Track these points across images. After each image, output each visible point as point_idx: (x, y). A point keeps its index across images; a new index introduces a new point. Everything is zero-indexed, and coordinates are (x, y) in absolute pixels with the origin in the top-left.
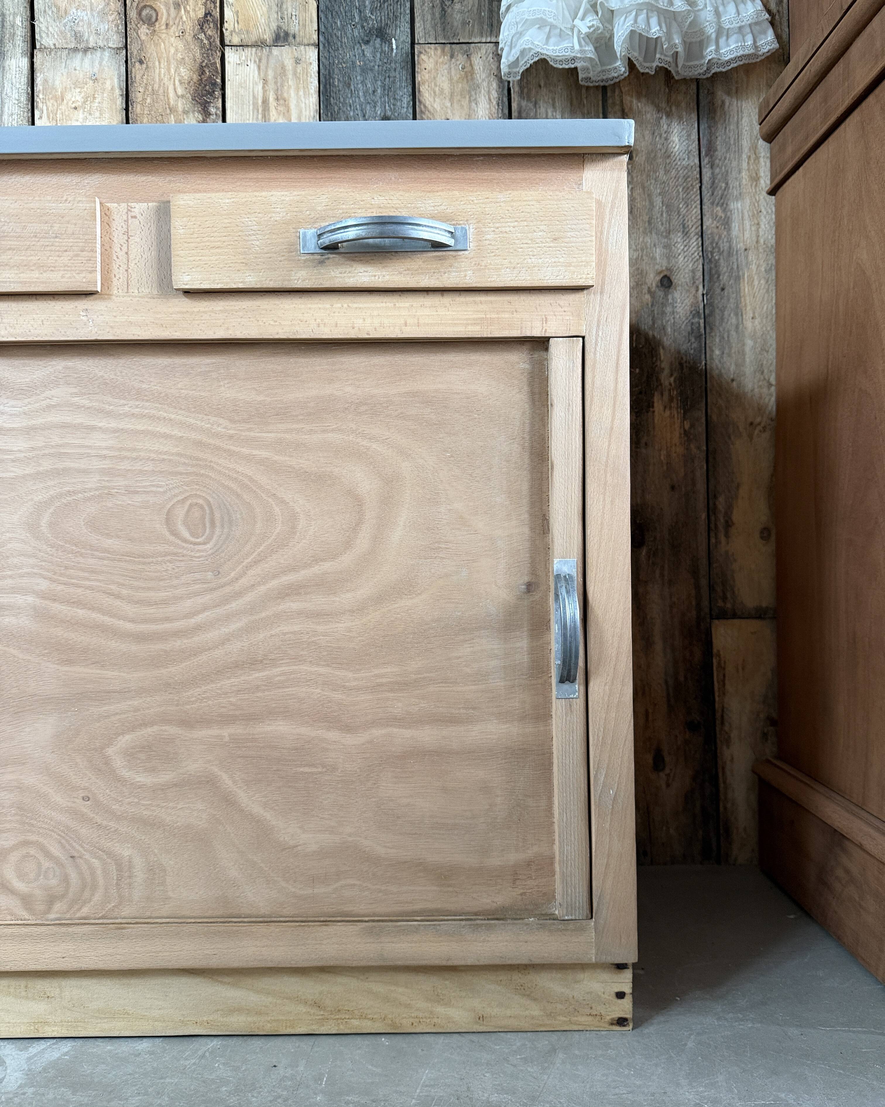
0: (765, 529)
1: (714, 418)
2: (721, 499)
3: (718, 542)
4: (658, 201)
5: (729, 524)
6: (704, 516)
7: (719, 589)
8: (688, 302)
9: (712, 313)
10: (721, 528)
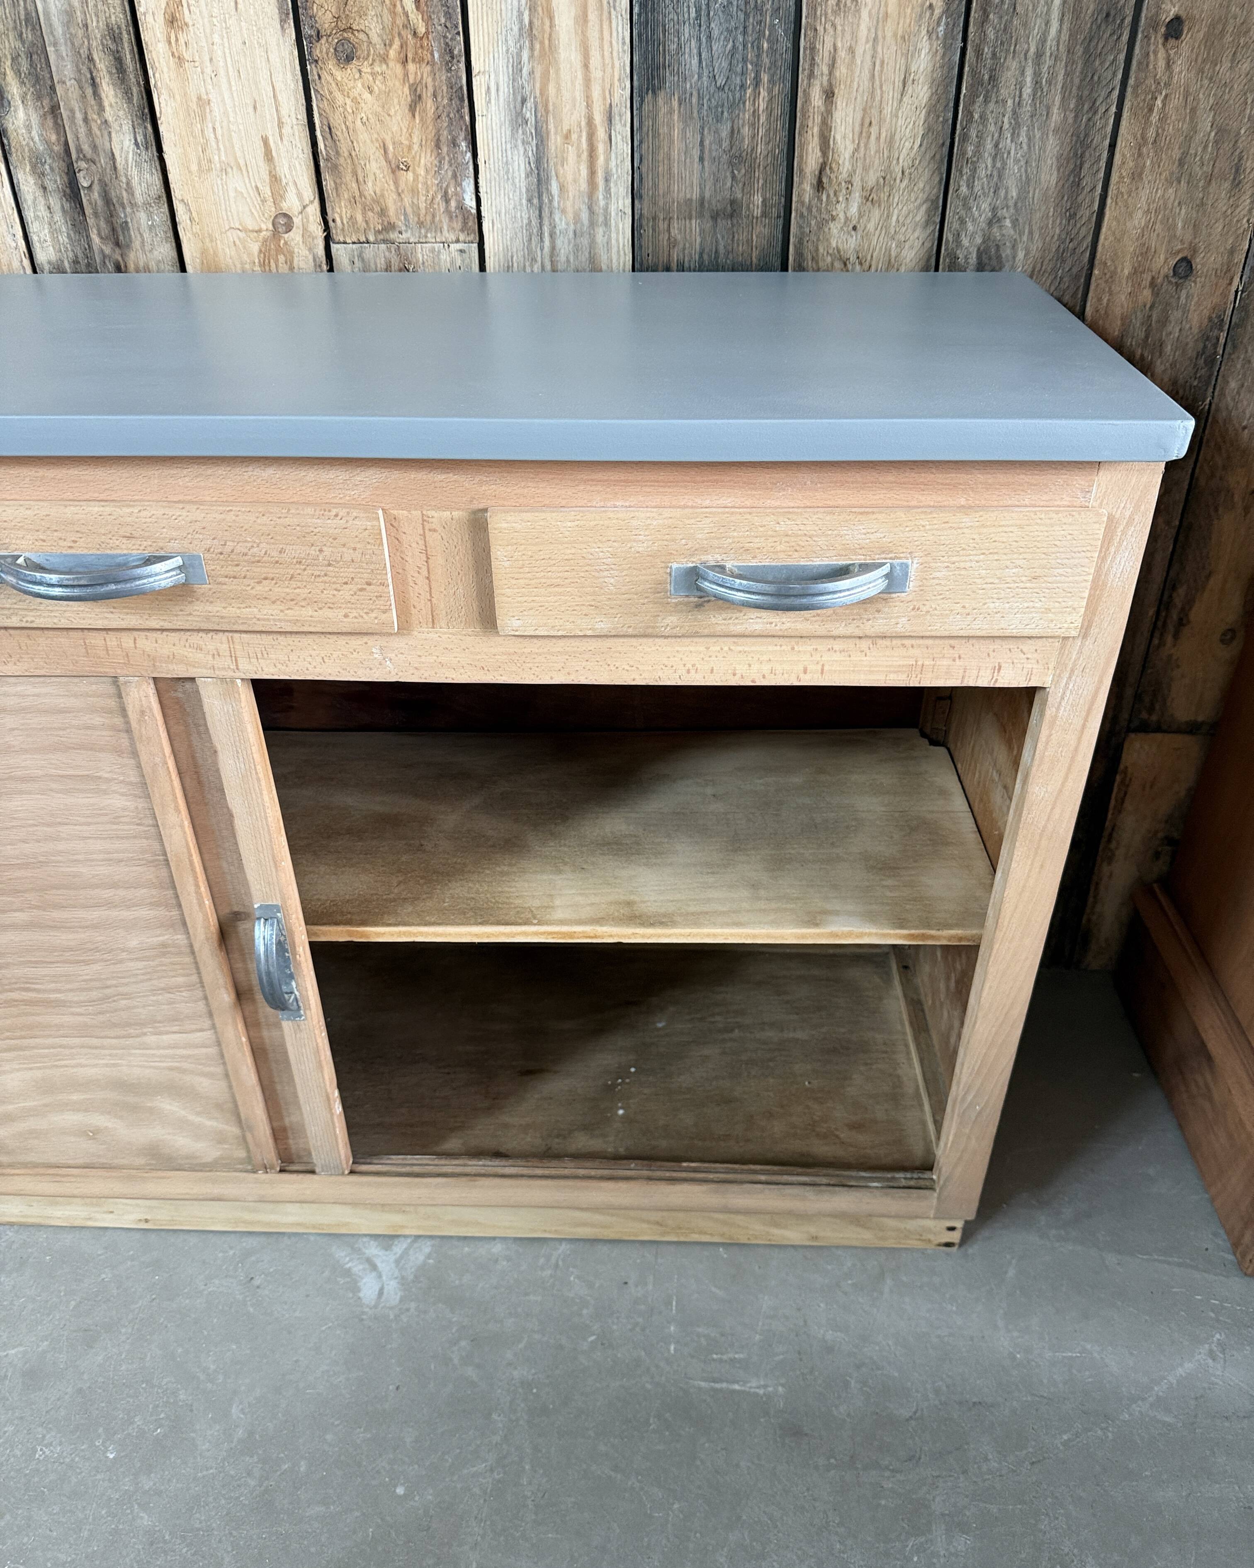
0: (1232, 631)
1: (1202, 482)
2: (1181, 591)
3: (1162, 644)
4: (1205, 123)
5: (1182, 623)
6: (1151, 612)
7: (1147, 699)
8: (1208, 304)
9: (1242, 323)
10: (1171, 628)
